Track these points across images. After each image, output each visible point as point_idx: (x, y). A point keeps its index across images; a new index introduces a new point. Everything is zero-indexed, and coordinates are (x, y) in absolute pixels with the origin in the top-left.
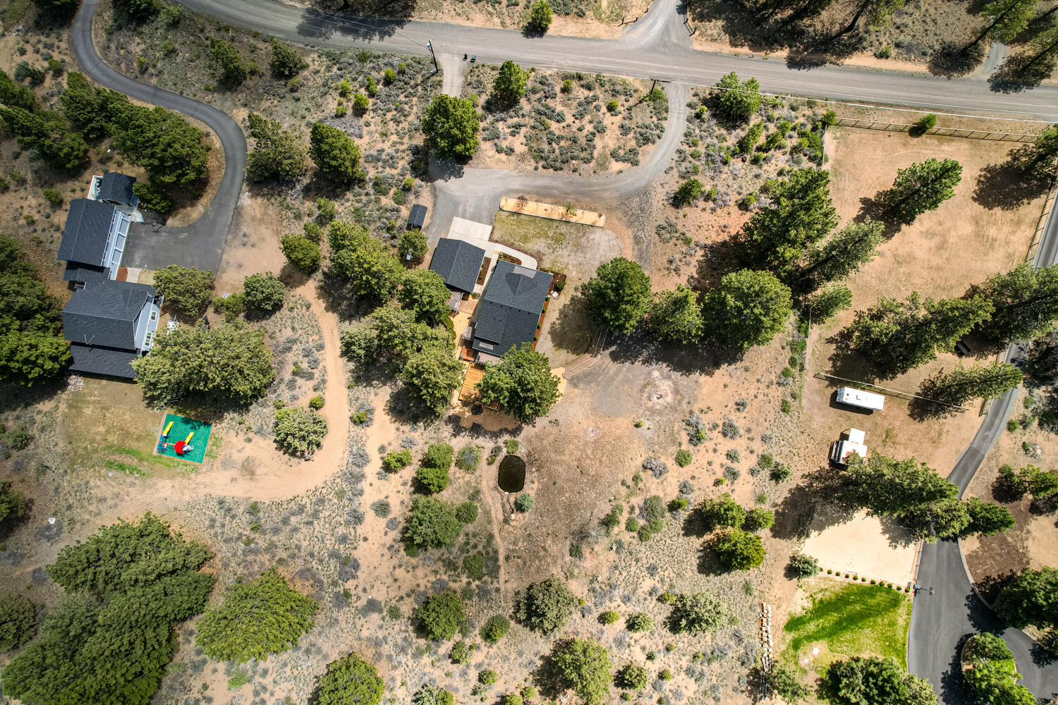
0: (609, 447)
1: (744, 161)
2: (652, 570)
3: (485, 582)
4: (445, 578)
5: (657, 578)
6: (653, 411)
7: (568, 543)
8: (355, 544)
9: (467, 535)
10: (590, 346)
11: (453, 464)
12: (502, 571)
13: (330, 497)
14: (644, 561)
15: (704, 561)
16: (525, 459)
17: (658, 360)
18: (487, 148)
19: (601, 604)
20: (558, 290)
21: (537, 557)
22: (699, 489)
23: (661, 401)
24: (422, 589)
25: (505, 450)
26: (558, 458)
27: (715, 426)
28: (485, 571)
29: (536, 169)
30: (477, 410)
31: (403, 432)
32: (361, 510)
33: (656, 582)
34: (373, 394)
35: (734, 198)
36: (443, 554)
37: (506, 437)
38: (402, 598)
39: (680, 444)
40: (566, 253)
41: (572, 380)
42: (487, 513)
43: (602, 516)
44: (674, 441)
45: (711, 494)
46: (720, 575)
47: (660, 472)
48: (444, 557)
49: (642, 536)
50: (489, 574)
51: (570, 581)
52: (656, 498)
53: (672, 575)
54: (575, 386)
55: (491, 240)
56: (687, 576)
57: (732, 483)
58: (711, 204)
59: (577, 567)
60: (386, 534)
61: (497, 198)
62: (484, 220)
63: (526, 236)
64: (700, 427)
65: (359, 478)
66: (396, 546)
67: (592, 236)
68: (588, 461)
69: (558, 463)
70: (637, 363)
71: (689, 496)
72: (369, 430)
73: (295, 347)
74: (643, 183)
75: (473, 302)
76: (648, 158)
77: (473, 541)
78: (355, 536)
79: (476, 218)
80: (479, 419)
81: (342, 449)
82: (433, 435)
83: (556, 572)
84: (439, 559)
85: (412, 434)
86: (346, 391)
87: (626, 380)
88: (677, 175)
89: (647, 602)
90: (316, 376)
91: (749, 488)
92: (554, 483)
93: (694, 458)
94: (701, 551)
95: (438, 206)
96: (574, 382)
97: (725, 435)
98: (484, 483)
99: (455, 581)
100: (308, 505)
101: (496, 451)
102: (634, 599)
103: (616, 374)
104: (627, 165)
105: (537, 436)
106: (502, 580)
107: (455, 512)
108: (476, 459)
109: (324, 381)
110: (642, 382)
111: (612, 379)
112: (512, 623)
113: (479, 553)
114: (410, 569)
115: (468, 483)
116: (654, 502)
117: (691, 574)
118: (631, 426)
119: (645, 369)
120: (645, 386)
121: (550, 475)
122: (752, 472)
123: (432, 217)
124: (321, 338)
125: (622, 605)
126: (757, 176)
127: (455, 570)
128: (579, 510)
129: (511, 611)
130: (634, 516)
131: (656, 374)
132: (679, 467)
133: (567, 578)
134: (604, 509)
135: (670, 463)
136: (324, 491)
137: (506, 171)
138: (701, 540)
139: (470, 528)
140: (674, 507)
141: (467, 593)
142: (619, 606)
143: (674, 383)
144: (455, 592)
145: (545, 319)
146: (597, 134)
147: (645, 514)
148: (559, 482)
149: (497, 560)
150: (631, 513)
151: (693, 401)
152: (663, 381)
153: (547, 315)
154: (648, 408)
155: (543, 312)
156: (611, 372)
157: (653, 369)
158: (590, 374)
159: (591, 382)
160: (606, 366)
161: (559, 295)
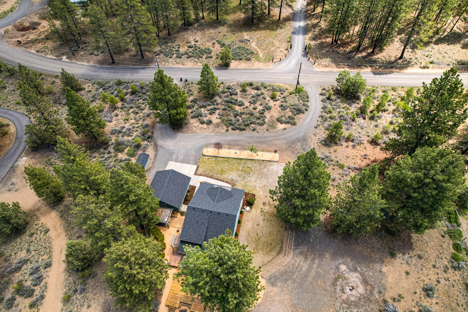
1: (364, 119)
6: (349, 304)
10: (281, 248)
17: (342, 255)
18: (194, 123)
20: (250, 203)
23: (354, 292)
29: (227, 131)
35: (365, 139)
40: (253, 179)
41: (270, 279)
54: (273, 284)
55: (196, 174)
58: (351, 144)
61: (201, 148)
63: (222, 170)
67: (271, 168)
70: (325, 260)
73: (24, 267)
74: (302, 134)
75: (180, 219)
76: (301, 121)
79: (185, 161)
87: (318, 276)
88: (323, 129)
90: (36, 293)
95: (158, 156)
96: (272, 281)
103: (308, 271)
104: (289, 126)
110: (333, 276)
111: (306, 275)
119: (334, 264)
120: (336, 280)
126: (376, 126)
131: (343, 268)
137: (207, 134)
143: (362, 274)
145: (241, 228)
146: (266, 110)
151: (383, 291)
152: (351, 274)
153: (242, 224)
154: (343, 300)
155: (239, 222)
156: (304, 269)
157: (340, 264)
158: (285, 272)
159: (288, 280)
160: (299, 264)
161: (251, 208)
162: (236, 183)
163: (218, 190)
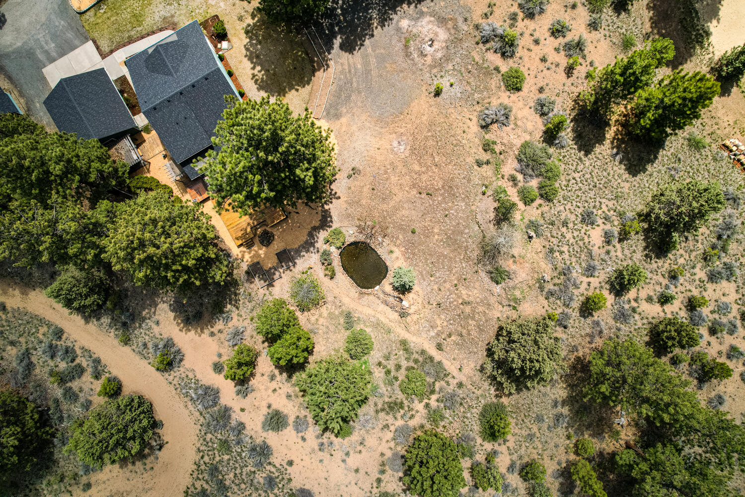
0: (431, 142)
2: (588, 219)
3: (441, 389)
4: (400, 423)
5: (600, 221)
6: (438, 64)
7: (483, 274)
8: (287, 476)
9: (380, 364)
10: (312, 61)
11: (298, 314)
12: (447, 364)
13: (218, 459)
14: (573, 218)
15: (629, 160)
16: (361, 238)
17: (394, 9)
19: (571, 299)
20: (222, 36)
21: (468, 317)
22: (558, 95)
23: (436, 45)
24: (389, 454)
25: (333, 249)
26: (392, 203)
27: (514, 17)
28: (430, 380)
30: (266, 239)
31: (220, 331)
32: (259, 441)
33: (602, 226)
34: (154, 326)
36: (376, 405)
37: (322, 235)
38: (379, 481)
39: (497, 69)
41: (328, 114)
42: (377, 325)
43: (492, 215)
44: (488, 73)
45: (573, 89)
46: (656, 158)
47: (504, 117)
48: (380, 406)
49: (547, 197)
50: (437, 378)
51: (520, 308)
52: (526, 145)
53: (610, 204)
54: (337, 116)
55: (103, 56)
56: (626, 190)
57: (584, 57)
59: (514, 288)
60: (303, 439)
61: (64, 4)
62: (77, 42)
63: (135, 16)
64: (500, 31)
65: (225, 414)
66: (325, 441)
68: (424, 177)
69: (396, 209)
70: (375, 32)
71: (555, 110)
72: (186, 363)
73: (34, 359)
75: (152, 138)
77: (391, 365)
78: (278, 470)
79: (65, 49)
80: (277, 246)
81: (182, 405)
82: (250, 306)
83: (499, 313)
84: (377, 412)
85: (230, 324)
86: (127, 349)
87: (381, 59)
89: (612, 254)
90: (84, 364)
91: (604, 45)
92: (413, 232)
93: (524, 70)
94: (617, 154)
95: (14, 76)
96: (332, 113)
97: (531, 15)
98: (346, 300)
99: (412, 416)
100: (206, 486)
101: (326, 259)
102: (596, 263)
103: (366, 63)
105: (350, 204)
106: (455, 373)
107: (346, 356)
108: (314, 287)
109: (97, 361)
110: (399, 46)
111: (368, 72)
112: (504, 400)
113: (408, 369)
114: (359, 448)
115: (331, 316)
116: (528, 150)
117: (627, 185)
118: (433, 101)
119: (389, 29)
120: (406, 47)
121: (401, 228)
122: (594, 26)
123: (21, 94)
124: (49, 325)
125: (591, 279)
127: (402, 408)
128: (462, 233)
129: (492, 391)
130: (520, 184)
131: (405, 23)
132: (517, 94)
133: (514, 308)
134: (487, 207)
135: (505, 98)
136: (206, 459)
138: (607, 143)
139: (375, 355)
140: (551, 136)
141: (434, 416)
142: (589, 284)
143: (433, 14)
144: (422, 426)
145: (241, 80)
147: (530, 172)
148: (417, 226)
149: (431, 359)
150: (515, 185)
151: (468, 15)
152: (419, 24)
153: (236, 73)
154: (430, 66)
155: (230, 74)
156: (359, 66)
157: (398, 21)
158: (341, 89)
159: (350, 96)
160: (349, 65)
161: (229, 41)
162: (176, 20)
163: (159, 52)
